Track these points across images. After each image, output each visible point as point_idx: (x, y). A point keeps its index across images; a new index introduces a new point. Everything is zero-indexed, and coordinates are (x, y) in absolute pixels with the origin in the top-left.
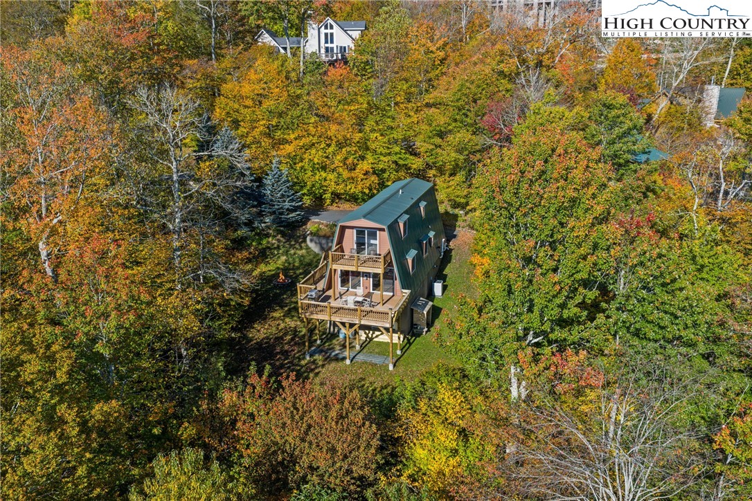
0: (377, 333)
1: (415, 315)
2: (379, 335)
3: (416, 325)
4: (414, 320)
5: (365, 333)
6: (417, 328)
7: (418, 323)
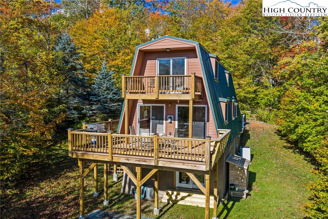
0: (183, 194)
1: (231, 172)
2: (186, 197)
3: (233, 185)
4: (231, 178)
5: (168, 194)
6: (234, 189)
7: (236, 182)
